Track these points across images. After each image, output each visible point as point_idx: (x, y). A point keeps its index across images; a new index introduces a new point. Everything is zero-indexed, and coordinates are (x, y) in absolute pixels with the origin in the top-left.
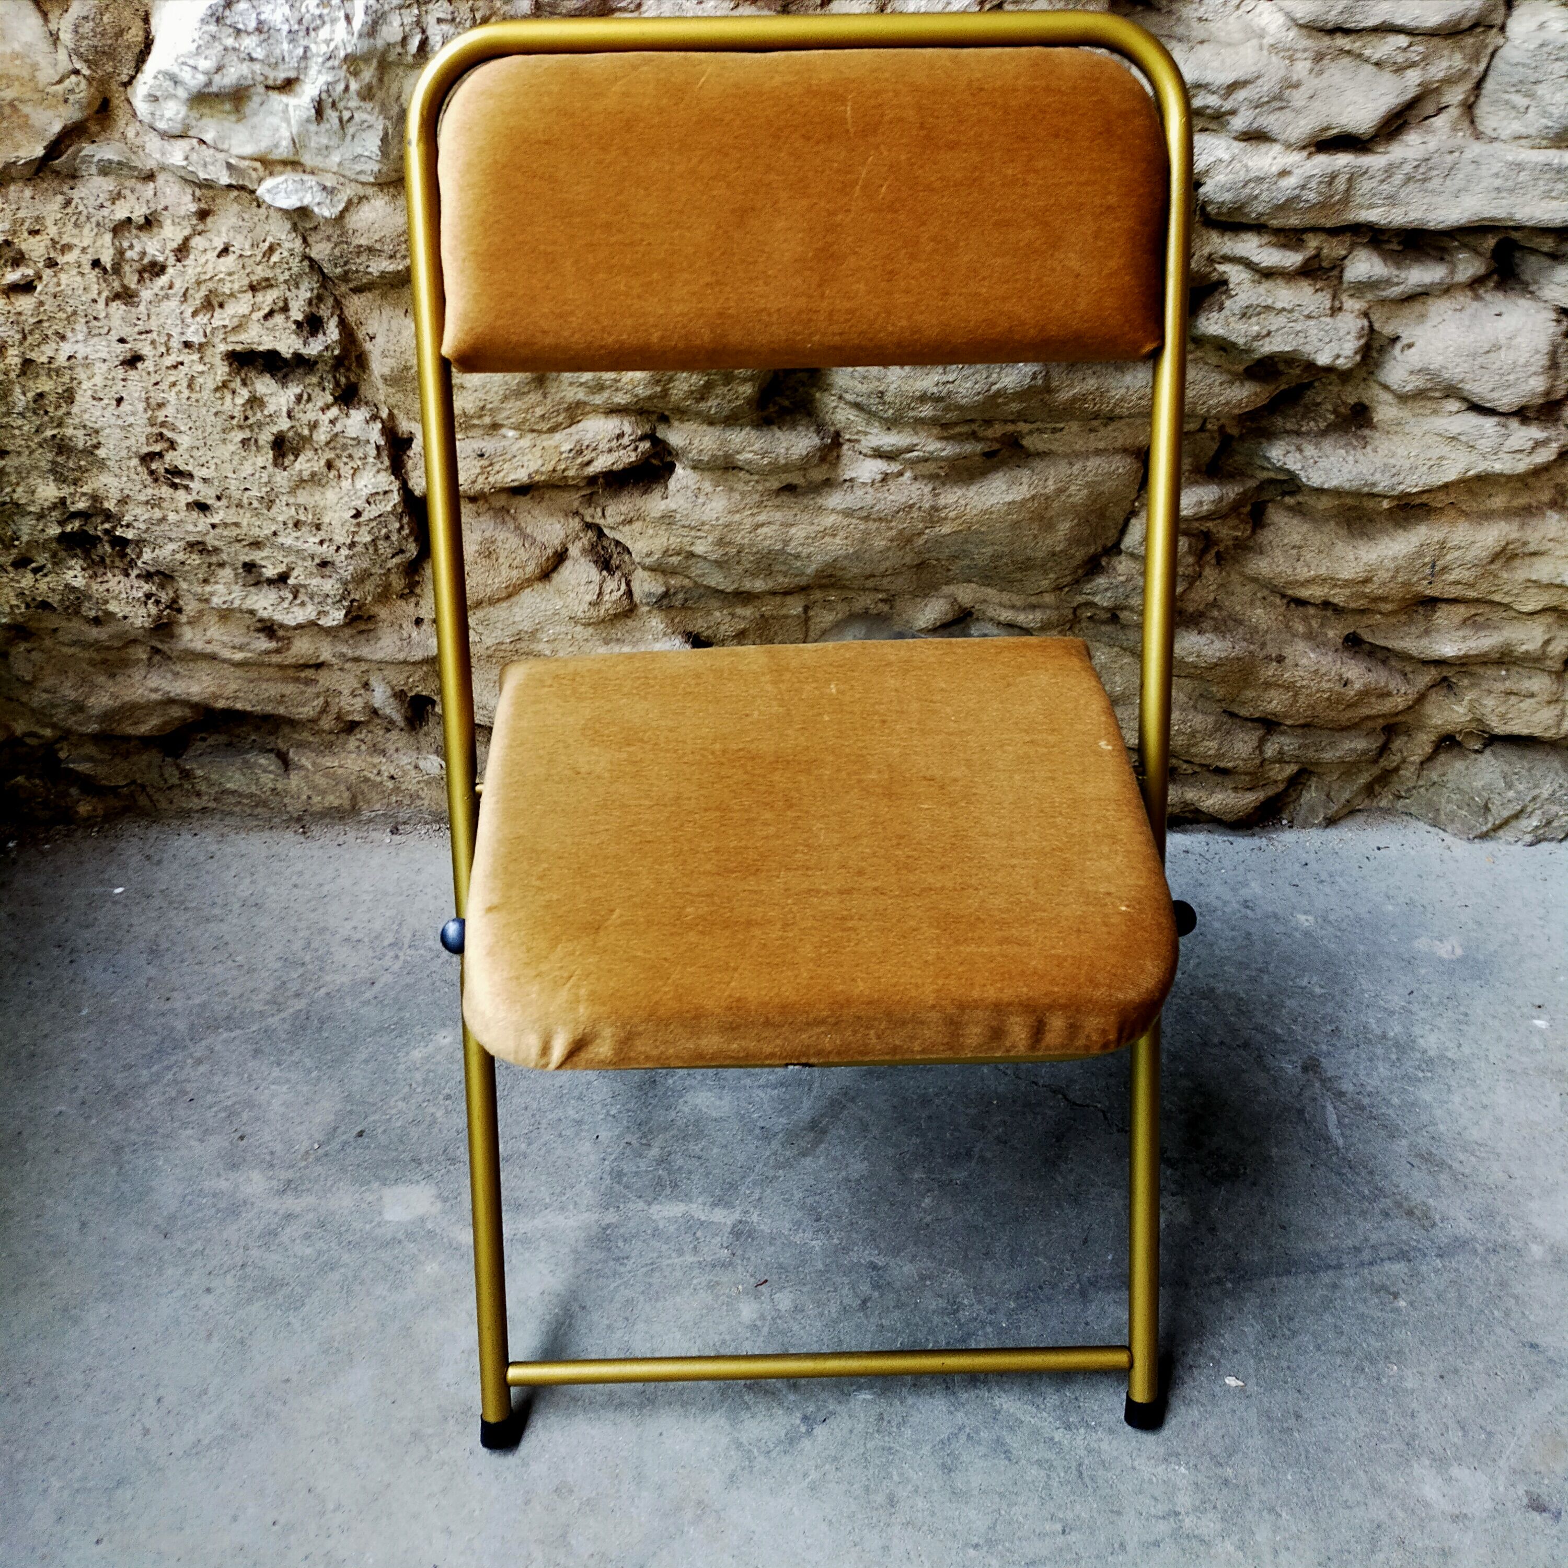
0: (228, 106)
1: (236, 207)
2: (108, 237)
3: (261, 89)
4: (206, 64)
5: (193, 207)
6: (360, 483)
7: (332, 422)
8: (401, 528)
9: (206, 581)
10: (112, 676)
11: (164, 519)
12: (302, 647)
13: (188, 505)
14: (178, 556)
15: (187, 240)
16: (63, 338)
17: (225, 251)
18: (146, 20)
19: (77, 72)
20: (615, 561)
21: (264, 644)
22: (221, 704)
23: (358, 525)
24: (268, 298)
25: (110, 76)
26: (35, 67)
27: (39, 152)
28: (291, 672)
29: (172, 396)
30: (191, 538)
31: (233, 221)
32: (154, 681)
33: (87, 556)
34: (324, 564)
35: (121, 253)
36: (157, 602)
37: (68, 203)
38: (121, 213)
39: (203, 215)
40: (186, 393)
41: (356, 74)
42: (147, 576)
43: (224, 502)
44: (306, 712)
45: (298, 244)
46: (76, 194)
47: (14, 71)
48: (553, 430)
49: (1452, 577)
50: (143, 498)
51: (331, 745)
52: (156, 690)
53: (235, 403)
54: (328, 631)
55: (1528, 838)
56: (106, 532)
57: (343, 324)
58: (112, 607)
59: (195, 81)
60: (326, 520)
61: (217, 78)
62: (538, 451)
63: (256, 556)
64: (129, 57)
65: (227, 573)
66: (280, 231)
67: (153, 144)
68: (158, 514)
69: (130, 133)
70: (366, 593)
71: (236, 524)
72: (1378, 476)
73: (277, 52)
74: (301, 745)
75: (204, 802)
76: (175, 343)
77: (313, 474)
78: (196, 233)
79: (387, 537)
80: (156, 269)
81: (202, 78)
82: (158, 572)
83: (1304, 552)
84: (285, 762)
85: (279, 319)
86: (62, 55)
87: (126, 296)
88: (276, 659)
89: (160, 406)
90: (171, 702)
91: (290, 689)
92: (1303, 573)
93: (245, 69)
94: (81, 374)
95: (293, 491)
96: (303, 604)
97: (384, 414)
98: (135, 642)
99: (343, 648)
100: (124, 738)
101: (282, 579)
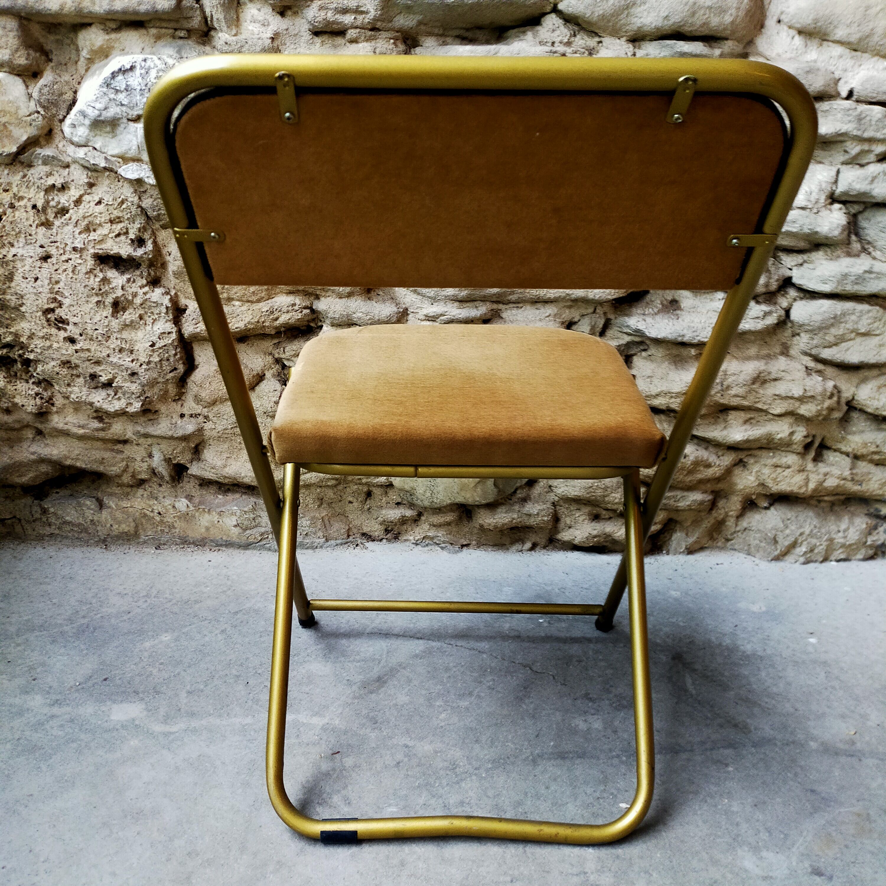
0: (108, 129)
1: (107, 182)
2: (42, 193)
3: (125, 120)
4: (99, 106)
5: (86, 180)
6: (155, 328)
7: (145, 294)
8: (175, 355)
9: (69, 385)
10: (12, 447)
11: (50, 347)
12: (117, 428)
13: (64, 338)
14: (56, 369)
15: (81, 196)
16: (13, 246)
17: (99, 203)
18: (75, 92)
19: (38, 112)
21: (96, 424)
22: (68, 462)
23: (153, 351)
24: (117, 227)
25: (54, 116)
26: (18, 108)
27: (14, 149)
28: (109, 445)
29: (63, 277)
30: (63, 358)
31: (106, 188)
32: (34, 448)
33: (8, 370)
34: (133, 374)
35: (47, 202)
36: (42, 398)
37: (25, 176)
38: (50, 181)
39: (91, 185)
40: (71, 275)
42: (38, 383)
43: (83, 337)
44: (114, 470)
45: (136, 200)
46: (29, 173)
47: (7, 109)
48: (259, 301)
49: (733, 392)
50: (41, 334)
51: (128, 494)
52: (33, 453)
53: (94, 282)
54: (132, 417)
55: (802, 559)
56: (20, 356)
57: (155, 243)
58: (18, 400)
59: (92, 113)
60: (136, 348)
61: (104, 113)
62: (250, 312)
63: (97, 369)
64: (64, 107)
65: (81, 380)
66: (127, 192)
67: (71, 149)
68: (48, 343)
69: (60, 145)
70: (154, 393)
71: (88, 350)
72: (685, 332)
73: (134, 101)
74: (111, 495)
75: (53, 530)
76: (68, 248)
77: (132, 322)
78: (86, 193)
79: (168, 360)
80: (64, 211)
81: (97, 112)
82: (45, 380)
83: (654, 379)
84: (101, 505)
85: (123, 238)
86: (32, 104)
87: (47, 224)
88: (101, 434)
89: (57, 282)
90: (42, 460)
91: (107, 455)
92: (654, 391)
93: (118, 110)
94: (19, 264)
95: (121, 331)
96: (119, 399)
97: (173, 293)
98: (27, 426)
99: (139, 428)
100: (13, 486)
101: (108, 384)
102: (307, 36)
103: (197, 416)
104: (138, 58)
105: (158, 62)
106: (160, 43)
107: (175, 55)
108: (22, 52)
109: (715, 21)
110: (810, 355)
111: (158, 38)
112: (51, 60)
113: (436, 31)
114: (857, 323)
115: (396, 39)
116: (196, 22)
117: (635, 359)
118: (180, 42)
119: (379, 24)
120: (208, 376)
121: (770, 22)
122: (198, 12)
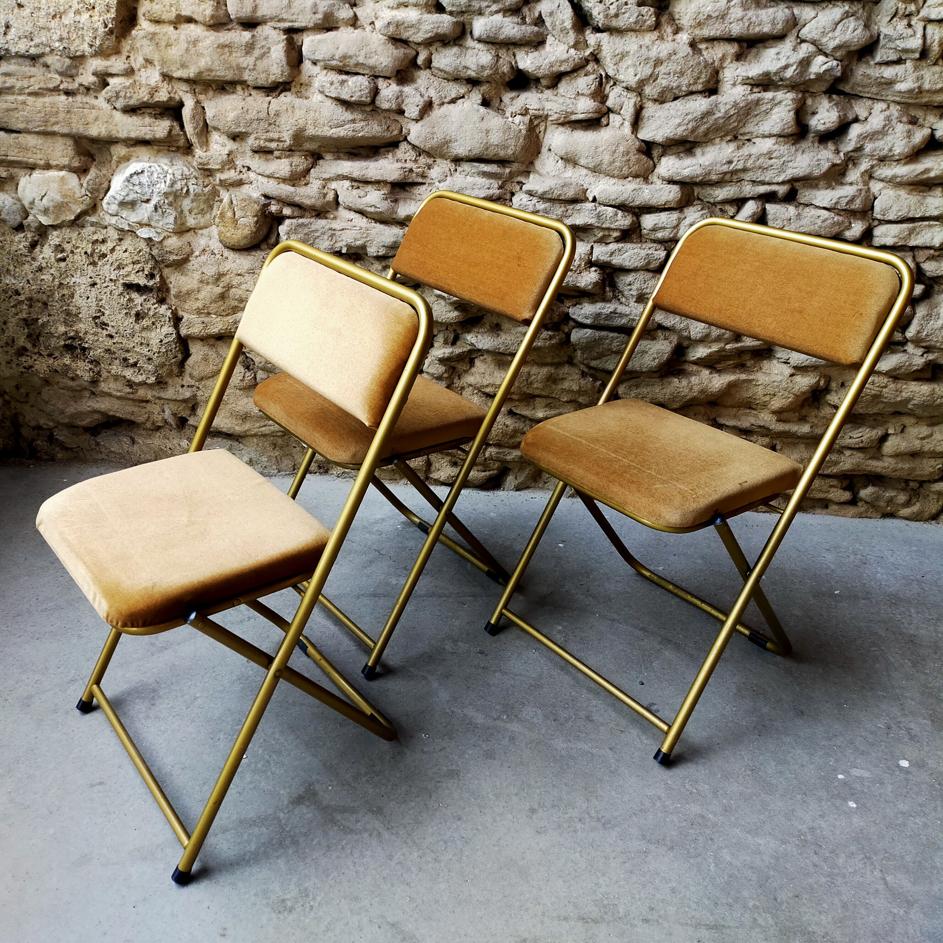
0: (130, 207)
1: (130, 238)
2: (91, 245)
3: (139, 202)
4: (123, 194)
5: (117, 237)
6: (162, 331)
7: (155, 309)
8: (176, 348)
9: (110, 364)
10: (76, 402)
11: (98, 340)
12: (142, 393)
13: (106, 335)
15: (114, 247)
16: (73, 276)
17: (126, 251)
18: (110, 182)
19: (87, 195)
20: (251, 367)
21: (128, 390)
22: (111, 413)
23: (161, 345)
24: (137, 267)
25: (97, 197)
26: (74, 193)
27: (73, 218)
28: (137, 404)
29: (104, 297)
30: (106, 348)
31: (130, 242)
32: (90, 403)
33: (72, 353)
34: (150, 359)
35: (94, 250)
36: (93, 372)
37: (79, 234)
38: (95, 237)
39: (120, 240)
40: (109, 296)
41: (167, 198)
42: (91, 362)
43: (118, 335)
44: (141, 419)
45: (148, 250)
46: (82, 232)
47: (69, 194)
48: (227, 315)
49: (535, 386)
50: (92, 332)
51: (150, 435)
52: (89, 407)
53: (124, 301)
54: (151, 386)
56: (79, 345)
57: (161, 276)
58: (78, 372)
59: (120, 198)
60: (151, 343)
61: (127, 198)
62: (222, 322)
63: (127, 355)
64: (103, 192)
65: (117, 362)
66: (143, 245)
67: (107, 217)
68: (96, 338)
69: (101, 214)
70: (163, 372)
71: (122, 343)
73: (145, 191)
74: (140, 435)
75: (103, 456)
76: (107, 279)
77: (148, 326)
78: (117, 245)
79: (171, 351)
80: (104, 256)
81: (122, 198)
82: (95, 360)
83: (485, 375)
84: (133, 442)
85: (141, 273)
86: (83, 190)
87: (94, 264)
88: (131, 396)
89: (101, 300)
90: (95, 411)
91: (136, 409)
92: (485, 383)
93: (135, 196)
94: (77, 288)
95: (141, 332)
96: (142, 374)
97: (173, 308)
98: (85, 389)
99: (155, 393)
100: (77, 427)
101: (135, 365)
102: (250, 153)
103: (192, 386)
104: (147, 165)
105: (158, 168)
106: (160, 154)
107: (169, 163)
108: (77, 158)
109: (502, 153)
110: (584, 364)
111: (159, 151)
112: (94, 160)
113: (333, 150)
114: (610, 345)
115: (306, 156)
116: (182, 142)
117: (476, 360)
118: (172, 154)
119: (293, 148)
120: (197, 362)
121: (544, 150)
122: (182, 137)
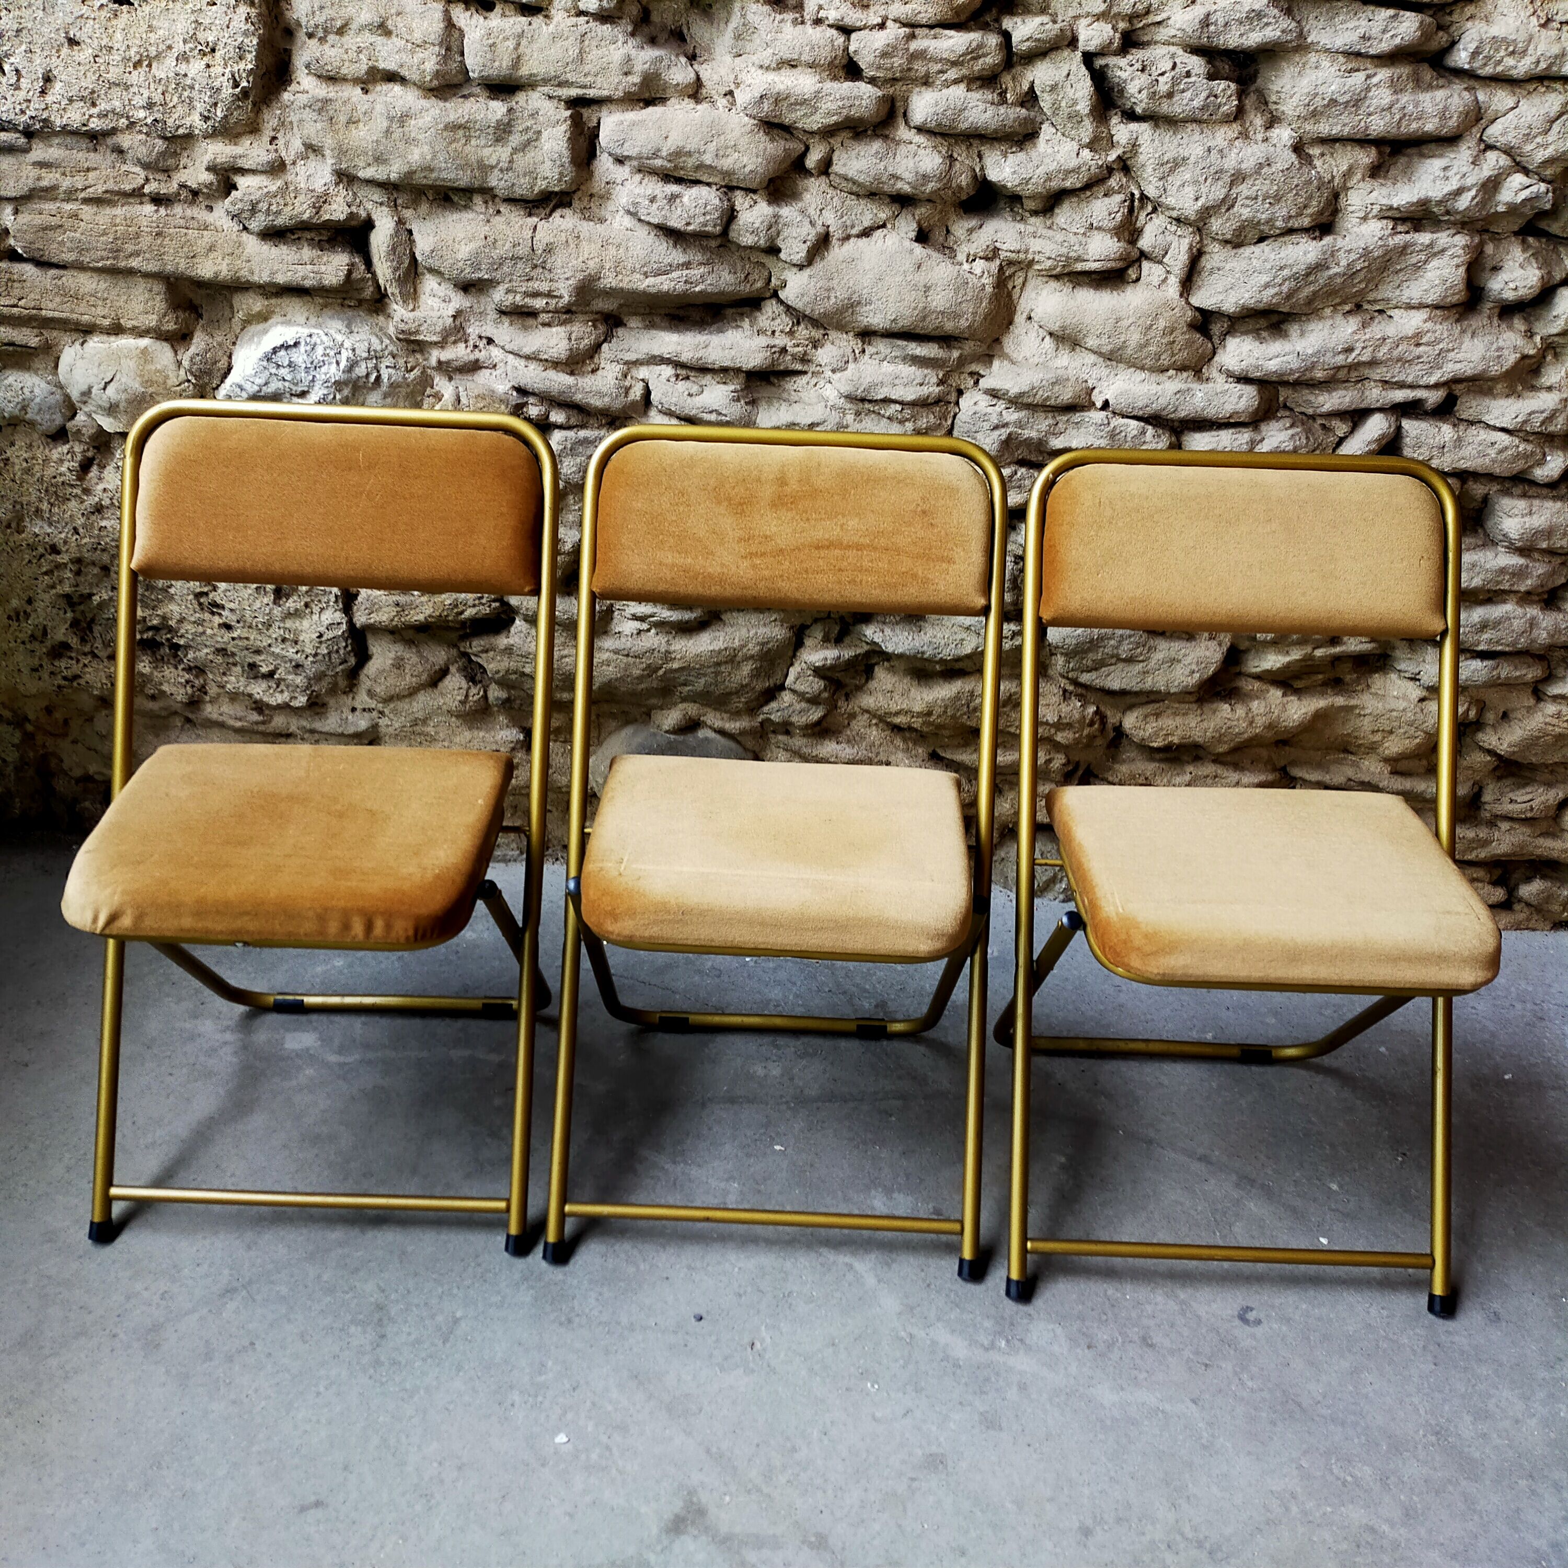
3: (288, 395)
4: (261, 381)
6: (323, 617)
8: (346, 646)
9: (224, 674)
10: (158, 735)
11: (204, 633)
12: (279, 721)
13: (220, 625)
14: (209, 657)
18: (230, 357)
19: (189, 381)
20: (478, 677)
21: (255, 717)
23: (321, 643)
25: (207, 384)
26: (167, 377)
28: (270, 739)
30: (218, 646)
33: (154, 653)
34: (298, 666)
36: (193, 686)
41: (340, 391)
42: (189, 669)
43: (241, 624)
47: (155, 378)
48: (441, 592)
50: (193, 619)
54: (297, 711)
55: (1061, 897)
56: (168, 640)
58: (165, 688)
59: (252, 388)
60: (301, 638)
61: (264, 388)
62: (431, 604)
63: (257, 659)
64: (218, 375)
65: (238, 669)
68: (200, 629)
70: (322, 687)
71: (247, 639)
72: (925, 648)
73: (298, 377)
77: (297, 610)
79: (337, 651)
81: (256, 388)
82: (196, 667)
83: (894, 694)
86: (182, 372)
88: (261, 728)
92: (894, 708)
93: (280, 385)
95: (283, 620)
96: (282, 691)
98: (175, 713)
99: (304, 723)
101: (271, 675)
102: (493, 315)
103: (370, 710)
104: (303, 332)
105: (325, 338)
106: (328, 312)
107: (344, 330)
108: (171, 316)
109: (949, 326)
110: (1068, 678)
111: (324, 306)
112: (200, 316)
113: (642, 311)
114: (1117, 648)
115: (594, 321)
116: (368, 292)
117: (876, 669)
118: (350, 313)
119: (574, 308)
120: (384, 670)
121: (1020, 319)
122: (370, 283)
